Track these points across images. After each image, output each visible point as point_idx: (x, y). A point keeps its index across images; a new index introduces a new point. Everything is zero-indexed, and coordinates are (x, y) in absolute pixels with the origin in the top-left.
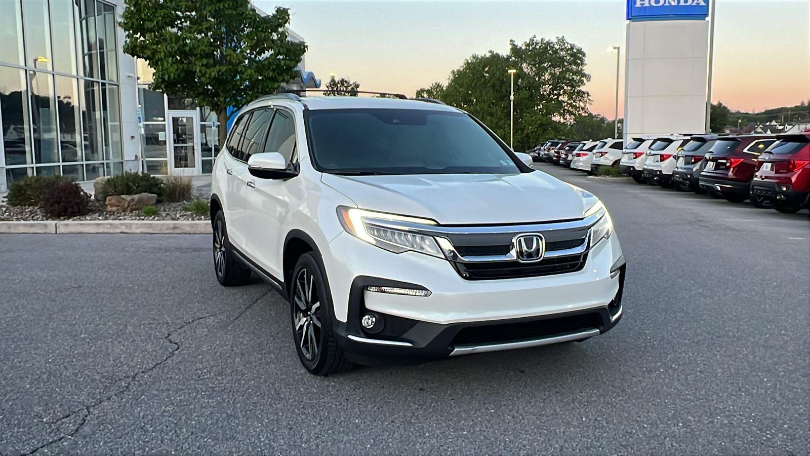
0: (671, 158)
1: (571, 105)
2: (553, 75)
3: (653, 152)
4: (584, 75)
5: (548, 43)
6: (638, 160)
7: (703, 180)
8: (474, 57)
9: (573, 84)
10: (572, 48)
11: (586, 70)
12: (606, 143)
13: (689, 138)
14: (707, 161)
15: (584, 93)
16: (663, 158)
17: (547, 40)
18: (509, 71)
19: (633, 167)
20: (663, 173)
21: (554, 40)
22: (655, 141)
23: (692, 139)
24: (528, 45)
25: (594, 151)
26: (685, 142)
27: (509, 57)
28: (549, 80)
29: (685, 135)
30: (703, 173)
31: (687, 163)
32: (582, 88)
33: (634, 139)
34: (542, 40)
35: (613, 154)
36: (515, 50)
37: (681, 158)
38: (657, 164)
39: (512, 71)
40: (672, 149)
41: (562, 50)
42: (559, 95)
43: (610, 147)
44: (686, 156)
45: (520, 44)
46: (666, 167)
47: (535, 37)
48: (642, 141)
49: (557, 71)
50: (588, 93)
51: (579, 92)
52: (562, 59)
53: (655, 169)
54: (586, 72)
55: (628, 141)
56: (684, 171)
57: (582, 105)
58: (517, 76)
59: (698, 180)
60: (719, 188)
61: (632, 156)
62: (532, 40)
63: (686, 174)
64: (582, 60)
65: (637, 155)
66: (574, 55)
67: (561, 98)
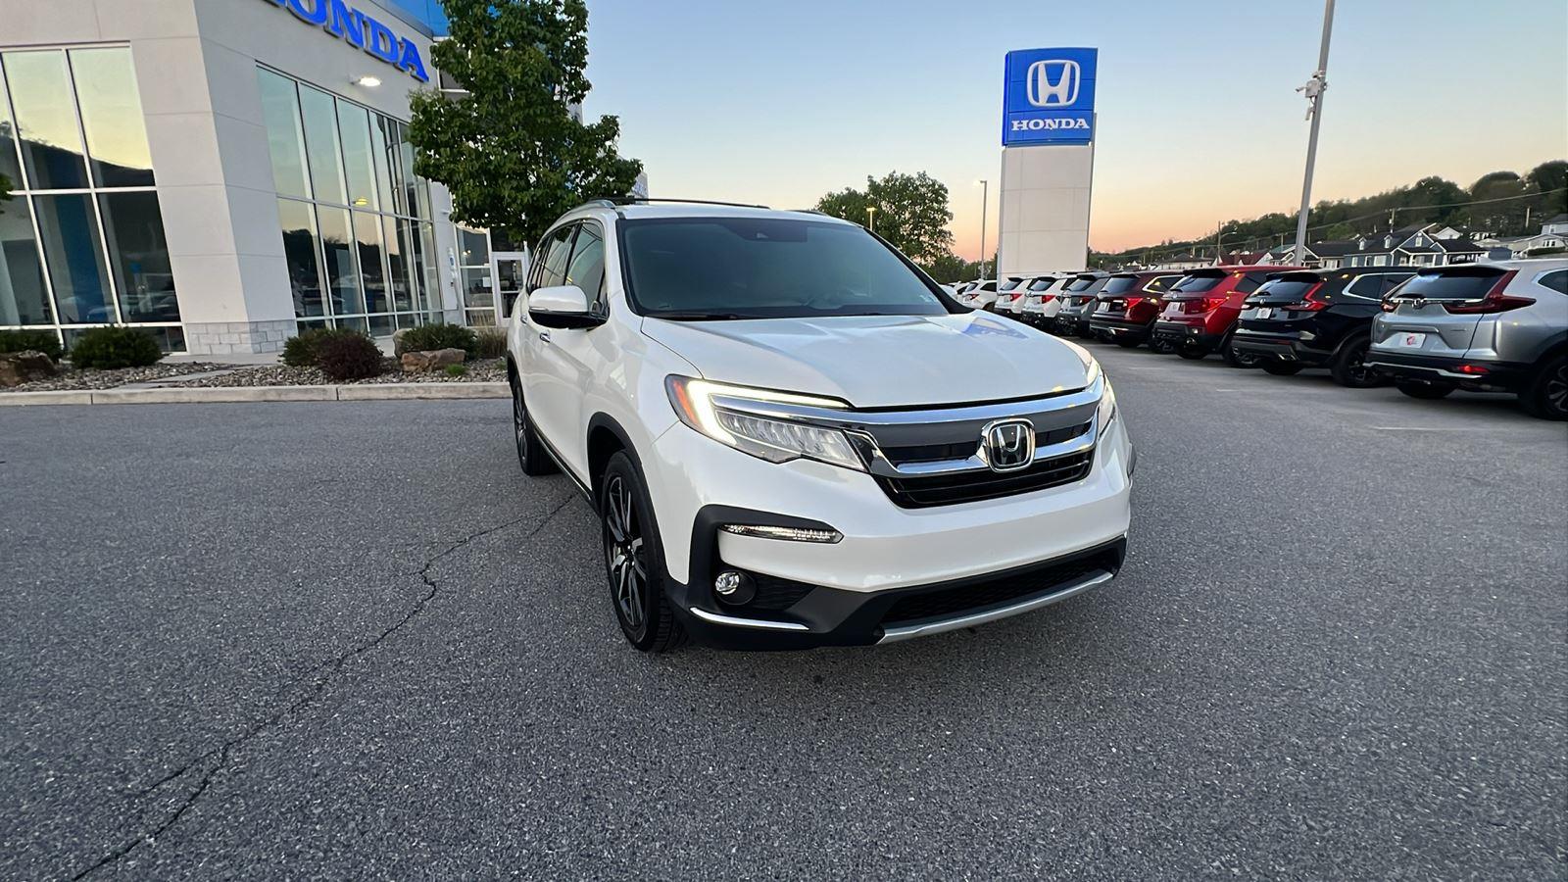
0: (1054, 299)
1: (932, 246)
2: (913, 213)
3: (1033, 293)
4: (946, 214)
5: (909, 179)
6: (1015, 302)
7: (1092, 323)
8: (830, 196)
9: (934, 223)
10: (934, 185)
11: (949, 207)
12: (977, 284)
13: (1075, 276)
14: (1099, 301)
15: (946, 233)
16: (1045, 299)
17: (907, 175)
18: (868, 210)
19: (1010, 310)
20: (1046, 315)
21: (915, 176)
22: (1034, 281)
23: (1079, 277)
24: (887, 181)
25: (964, 293)
26: (1070, 281)
27: (866, 195)
28: (909, 219)
29: (1069, 274)
30: (1094, 315)
31: (1074, 304)
32: (945, 228)
33: (1011, 279)
34: (902, 175)
35: (985, 296)
36: (874, 187)
37: (1067, 300)
38: (1038, 306)
39: (871, 210)
40: (1055, 290)
41: (922, 186)
42: (919, 235)
43: (982, 289)
44: (1072, 296)
45: (879, 180)
46: (1049, 310)
47: (894, 172)
48: (1019, 281)
49: (918, 209)
50: (950, 233)
51: (941, 231)
52: (923, 197)
53: (1036, 312)
54: (949, 210)
55: (1003, 281)
56: (1068, 313)
57: (944, 245)
58: (876, 215)
59: (1088, 323)
60: (1114, 332)
61: (1009, 297)
62: (891, 176)
63: (1073, 317)
64: (944, 197)
65: (1014, 297)
66: (936, 192)
67: (921, 238)
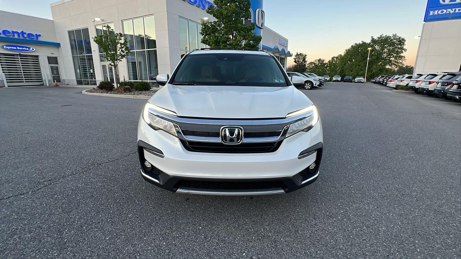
0: (435, 83)
1: (396, 62)
2: (389, 50)
3: (425, 80)
5: (388, 37)
6: (418, 83)
7: (449, 94)
8: (355, 44)
9: (397, 53)
10: (400, 38)
12: (404, 76)
13: (447, 74)
14: (454, 84)
15: (402, 57)
16: (430, 83)
18: (368, 49)
19: (415, 87)
20: (429, 89)
21: (391, 35)
22: (428, 75)
23: (448, 74)
24: (379, 38)
25: (398, 80)
26: (444, 76)
27: (370, 43)
28: (387, 52)
29: (445, 73)
30: (450, 90)
31: (442, 85)
32: (402, 55)
33: (418, 75)
34: (386, 36)
35: (407, 81)
36: (373, 41)
37: (440, 83)
38: (427, 85)
39: (370, 49)
40: (436, 79)
41: (394, 39)
42: (390, 57)
43: (406, 78)
44: (443, 82)
45: (376, 38)
46: (431, 87)
47: (383, 34)
48: (421, 75)
49: (391, 48)
50: (404, 57)
51: (400, 56)
52: (394, 43)
53: (425, 88)
54: (404, 48)
55: (415, 75)
56: (440, 89)
57: (401, 61)
58: (372, 51)
59: (447, 93)
60: (458, 98)
61: (415, 82)
62: (381, 36)
63: (441, 91)
64: (403, 43)
65: (417, 82)
66: (400, 41)
67: (391, 59)
